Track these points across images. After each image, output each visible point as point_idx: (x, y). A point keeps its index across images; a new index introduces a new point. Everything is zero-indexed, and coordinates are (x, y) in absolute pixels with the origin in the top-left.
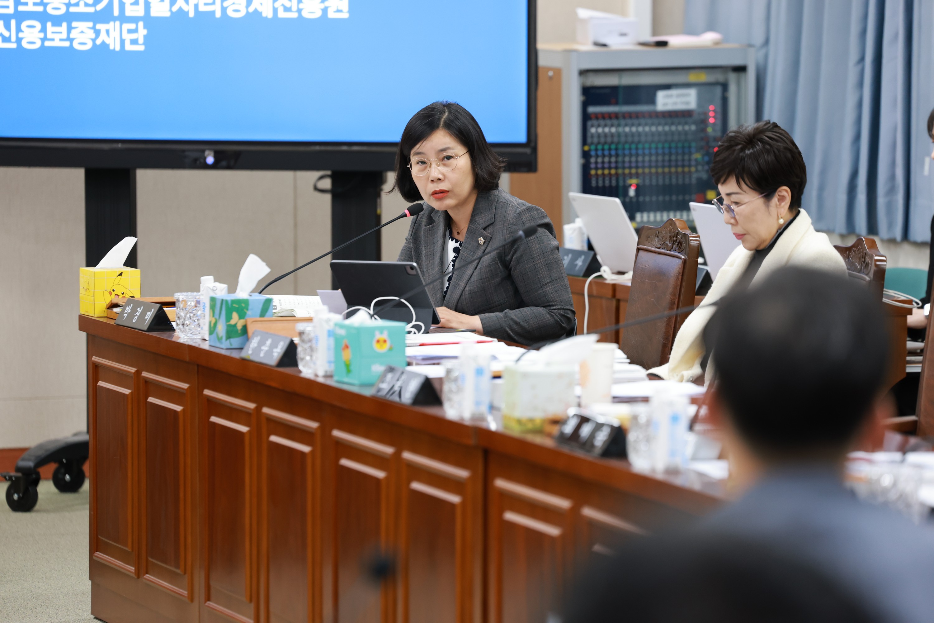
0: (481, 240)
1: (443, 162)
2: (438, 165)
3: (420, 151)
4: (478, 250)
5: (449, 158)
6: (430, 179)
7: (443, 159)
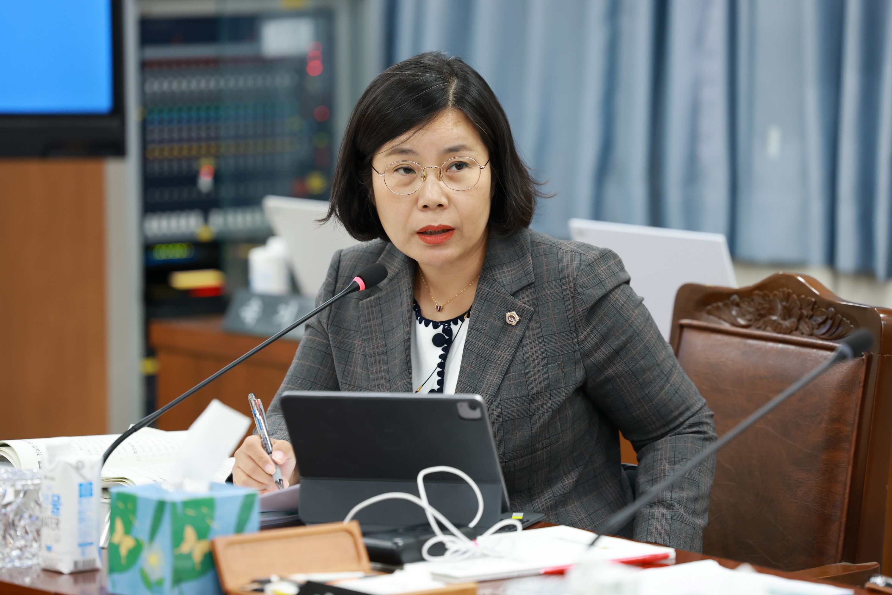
0: (513, 318)
1: (448, 173)
2: (440, 178)
3: (406, 146)
4: (505, 335)
5: (460, 166)
6: (421, 203)
7: (449, 168)
